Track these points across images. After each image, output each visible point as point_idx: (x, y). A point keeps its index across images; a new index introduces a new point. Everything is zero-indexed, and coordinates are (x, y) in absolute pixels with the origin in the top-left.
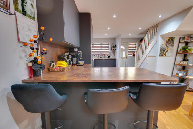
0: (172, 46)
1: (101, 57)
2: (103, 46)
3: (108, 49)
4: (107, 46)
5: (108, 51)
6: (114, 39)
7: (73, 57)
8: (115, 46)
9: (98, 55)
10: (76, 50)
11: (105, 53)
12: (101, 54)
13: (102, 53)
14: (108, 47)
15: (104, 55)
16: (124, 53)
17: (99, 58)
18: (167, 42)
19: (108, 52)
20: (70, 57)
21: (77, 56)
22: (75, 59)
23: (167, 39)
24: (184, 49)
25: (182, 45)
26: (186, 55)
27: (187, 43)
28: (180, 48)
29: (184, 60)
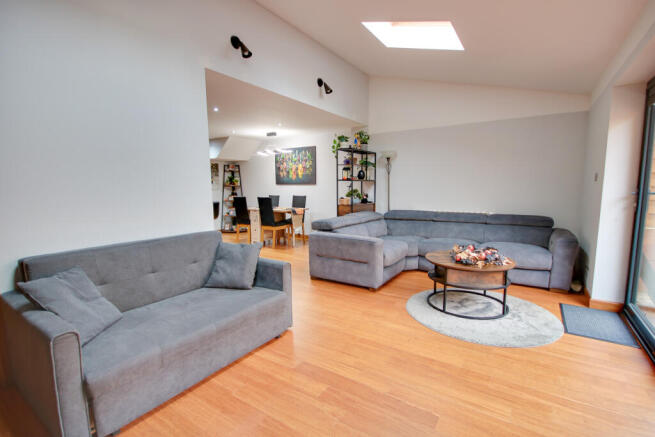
24: (231, 180)
25: (228, 175)
26: (234, 188)
27: (233, 173)
28: (226, 178)
29: (233, 194)
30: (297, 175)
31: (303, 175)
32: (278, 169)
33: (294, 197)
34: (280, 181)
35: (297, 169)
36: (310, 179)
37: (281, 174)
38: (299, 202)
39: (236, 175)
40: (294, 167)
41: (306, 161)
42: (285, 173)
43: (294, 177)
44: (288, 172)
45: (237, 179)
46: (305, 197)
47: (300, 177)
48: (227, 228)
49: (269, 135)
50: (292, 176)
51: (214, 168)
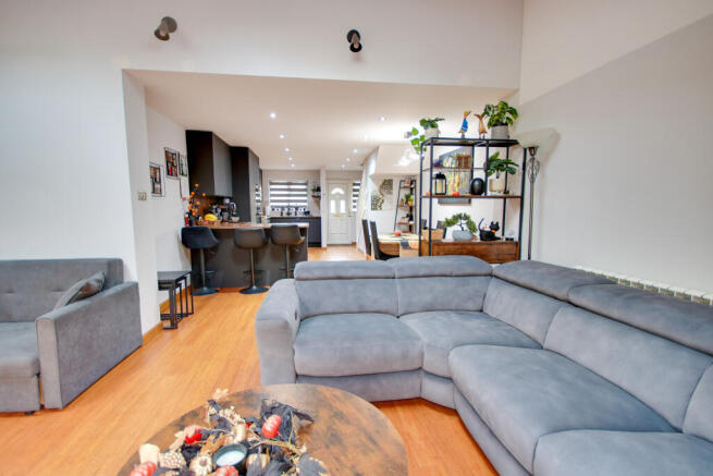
0: (390, 193)
1: (288, 214)
2: (292, 187)
3: (305, 196)
4: (304, 187)
5: (305, 198)
6: (317, 173)
7: (223, 210)
8: (319, 189)
9: (283, 208)
10: (227, 201)
11: (299, 204)
12: (289, 207)
13: (291, 204)
14: (305, 190)
15: (297, 208)
16: (343, 203)
17: (285, 215)
18: (381, 187)
19: (305, 201)
20: (219, 211)
21: (229, 210)
22: (226, 214)
23: (381, 183)
24: (408, 197)
25: (405, 192)
26: (410, 209)
28: (402, 196)
45: (416, 195)
51: (387, 184)
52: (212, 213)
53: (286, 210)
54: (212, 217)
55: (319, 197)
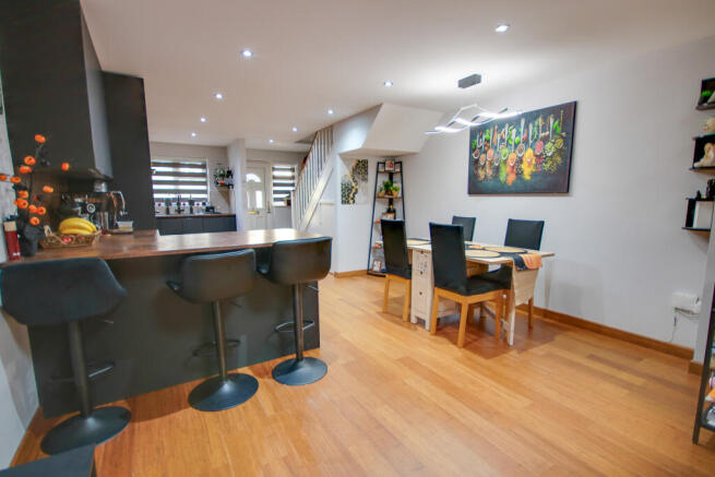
0: (365, 180)
1: (179, 211)
2: (182, 170)
3: (205, 183)
4: (200, 171)
5: (203, 187)
6: (223, 151)
8: (229, 174)
9: (167, 201)
10: (102, 188)
11: (194, 196)
12: (179, 201)
13: (184, 196)
14: (204, 175)
15: (191, 202)
16: (259, 195)
17: (173, 213)
18: (354, 170)
19: (204, 192)
20: (91, 209)
23: (354, 164)
24: (387, 187)
25: (384, 179)
26: (391, 202)
27: (391, 175)
28: (380, 184)
29: (389, 211)
30: (519, 174)
31: (533, 175)
32: (474, 164)
33: (510, 221)
34: (475, 188)
35: (520, 161)
36: (557, 181)
37: (481, 173)
38: (525, 234)
39: (397, 178)
40: (513, 157)
41: (545, 140)
42: (489, 172)
43: (512, 178)
44: (497, 169)
45: (397, 185)
46: (541, 224)
47: (527, 177)
48: (377, 269)
49: (465, 83)
50: (507, 176)
51: (360, 167)
52: (75, 215)
53: (174, 204)
54: (83, 226)
55: (230, 185)
